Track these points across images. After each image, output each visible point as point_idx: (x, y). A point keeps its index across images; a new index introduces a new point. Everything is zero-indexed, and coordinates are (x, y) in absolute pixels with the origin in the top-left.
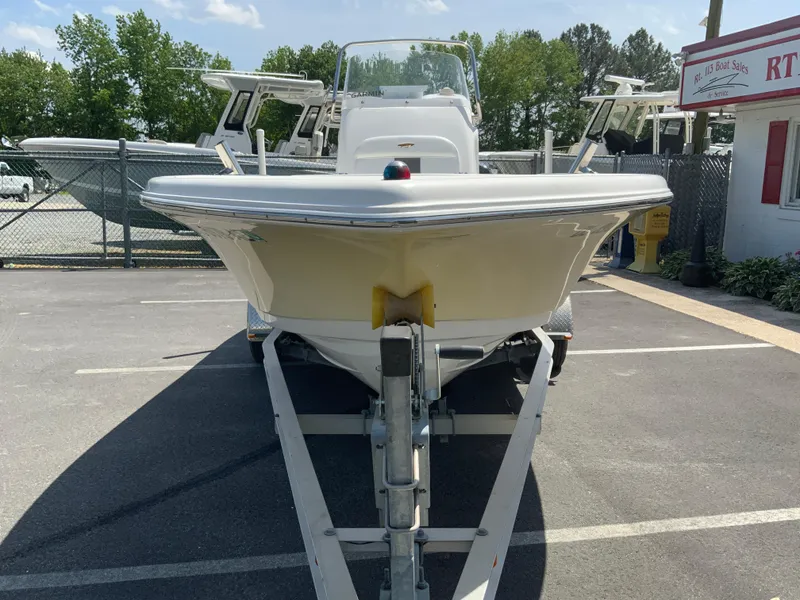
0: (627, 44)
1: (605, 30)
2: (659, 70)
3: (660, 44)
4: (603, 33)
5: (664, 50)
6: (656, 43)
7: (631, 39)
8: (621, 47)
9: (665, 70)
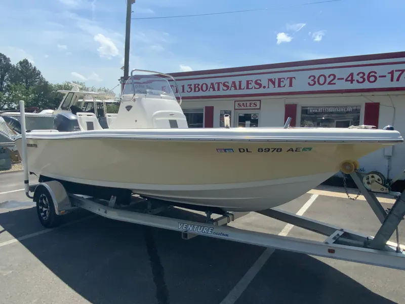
0: (19, 65)
1: (7, 57)
2: (35, 79)
3: (35, 67)
4: (7, 58)
5: (37, 70)
6: (33, 67)
7: (21, 63)
8: (16, 66)
9: (38, 79)
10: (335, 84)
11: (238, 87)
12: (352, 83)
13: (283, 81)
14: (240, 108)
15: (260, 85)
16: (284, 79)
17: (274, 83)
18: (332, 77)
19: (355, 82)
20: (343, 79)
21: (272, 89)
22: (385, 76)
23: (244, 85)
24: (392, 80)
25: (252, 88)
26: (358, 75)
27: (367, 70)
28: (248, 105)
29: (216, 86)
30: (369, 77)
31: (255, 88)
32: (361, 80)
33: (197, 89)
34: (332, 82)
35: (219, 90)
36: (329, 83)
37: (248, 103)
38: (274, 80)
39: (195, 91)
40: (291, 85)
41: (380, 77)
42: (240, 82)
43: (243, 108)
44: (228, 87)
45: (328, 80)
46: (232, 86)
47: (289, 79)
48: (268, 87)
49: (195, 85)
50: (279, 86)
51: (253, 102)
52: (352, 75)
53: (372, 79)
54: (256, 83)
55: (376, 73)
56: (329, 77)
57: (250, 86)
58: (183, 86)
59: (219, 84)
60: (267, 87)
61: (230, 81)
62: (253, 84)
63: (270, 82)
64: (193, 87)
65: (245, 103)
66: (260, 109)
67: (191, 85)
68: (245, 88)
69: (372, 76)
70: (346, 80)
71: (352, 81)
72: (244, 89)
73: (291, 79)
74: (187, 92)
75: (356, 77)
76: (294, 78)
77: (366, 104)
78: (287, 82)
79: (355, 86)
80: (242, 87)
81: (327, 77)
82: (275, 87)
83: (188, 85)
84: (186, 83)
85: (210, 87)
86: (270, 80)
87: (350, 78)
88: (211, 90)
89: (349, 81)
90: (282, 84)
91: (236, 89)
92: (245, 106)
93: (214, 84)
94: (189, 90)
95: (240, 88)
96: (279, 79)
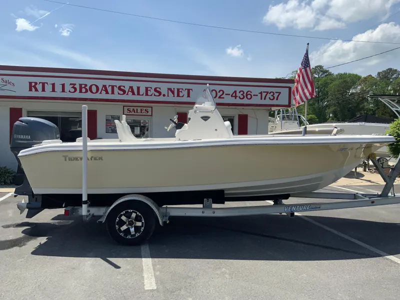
10: (223, 98)
11: (136, 93)
12: (236, 98)
13: (181, 92)
14: (131, 113)
15: (160, 93)
16: (183, 89)
17: (173, 92)
18: (221, 92)
19: (238, 98)
20: (229, 94)
21: (171, 98)
22: (257, 95)
23: (142, 91)
24: (261, 99)
25: (151, 95)
26: (240, 92)
27: (246, 89)
28: (139, 111)
29: (110, 90)
30: (247, 95)
31: (155, 95)
32: (242, 97)
33: (84, 90)
34: (222, 97)
35: (113, 93)
36: (220, 97)
37: (139, 109)
38: (173, 90)
39: (81, 92)
40: (189, 96)
41: (254, 95)
42: (138, 88)
43: (133, 113)
44: (124, 92)
45: (219, 94)
46: (129, 91)
47: (187, 90)
48: (168, 96)
49: (81, 85)
50: (178, 96)
51: (145, 108)
52: (235, 92)
53: (249, 96)
54: (155, 90)
55: (251, 92)
56: (219, 92)
57: (149, 93)
58: (63, 85)
59: (113, 87)
60: (166, 95)
61: (127, 85)
62: (153, 91)
63: (169, 91)
64: (77, 87)
65: (135, 108)
66: (152, 115)
67: (75, 84)
68: (145, 94)
69: (249, 94)
70: (232, 96)
71: (236, 97)
72: (143, 95)
73: (189, 90)
74: (69, 91)
75: (238, 94)
76: (192, 90)
77: (239, 115)
78: (186, 93)
79: (238, 101)
80: (141, 93)
81: (218, 92)
82: (174, 96)
83: (71, 84)
84: (67, 82)
85: (102, 90)
86: (170, 89)
87: (234, 95)
88: (104, 92)
89: (234, 96)
90: (181, 94)
91: (134, 94)
92: (136, 111)
93: (107, 87)
94: (73, 90)
95: (138, 94)
96: (178, 90)
